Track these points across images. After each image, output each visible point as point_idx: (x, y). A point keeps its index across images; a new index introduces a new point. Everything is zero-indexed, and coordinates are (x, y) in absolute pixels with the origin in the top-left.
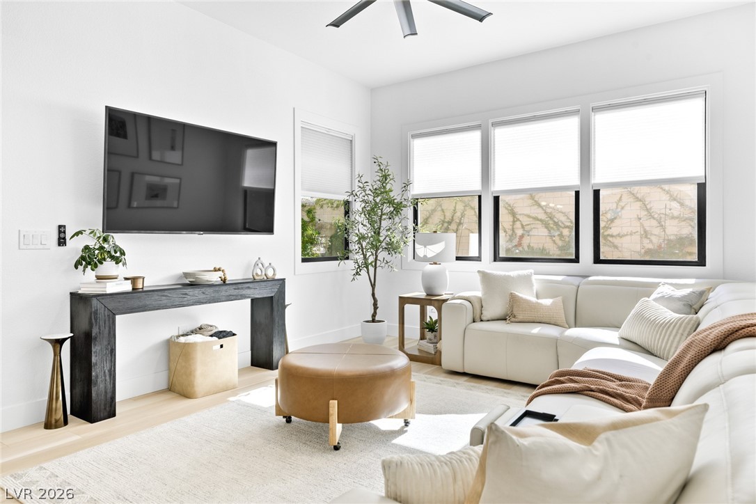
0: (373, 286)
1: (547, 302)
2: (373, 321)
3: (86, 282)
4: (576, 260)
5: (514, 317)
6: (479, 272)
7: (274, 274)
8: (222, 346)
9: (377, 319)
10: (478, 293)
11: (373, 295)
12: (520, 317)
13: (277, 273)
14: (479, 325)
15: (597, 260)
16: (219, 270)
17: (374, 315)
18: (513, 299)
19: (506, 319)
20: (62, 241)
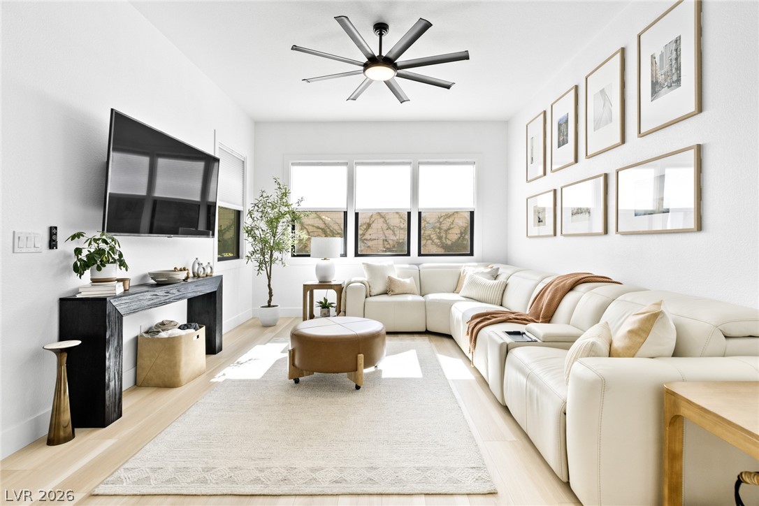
0: (269, 278)
1: (408, 281)
2: (269, 306)
3: (83, 285)
4: (408, 254)
5: (392, 291)
6: (363, 264)
7: (211, 272)
8: (198, 337)
9: (272, 304)
10: (365, 278)
11: (269, 285)
12: (397, 291)
13: (214, 270)
14: (370, 299)
15: (420, 255)
16: (184, 269)
17: (269, 302)
18: (391, 280)
19: (387, 294)
20: (52, 244)
